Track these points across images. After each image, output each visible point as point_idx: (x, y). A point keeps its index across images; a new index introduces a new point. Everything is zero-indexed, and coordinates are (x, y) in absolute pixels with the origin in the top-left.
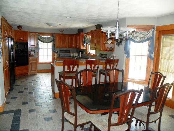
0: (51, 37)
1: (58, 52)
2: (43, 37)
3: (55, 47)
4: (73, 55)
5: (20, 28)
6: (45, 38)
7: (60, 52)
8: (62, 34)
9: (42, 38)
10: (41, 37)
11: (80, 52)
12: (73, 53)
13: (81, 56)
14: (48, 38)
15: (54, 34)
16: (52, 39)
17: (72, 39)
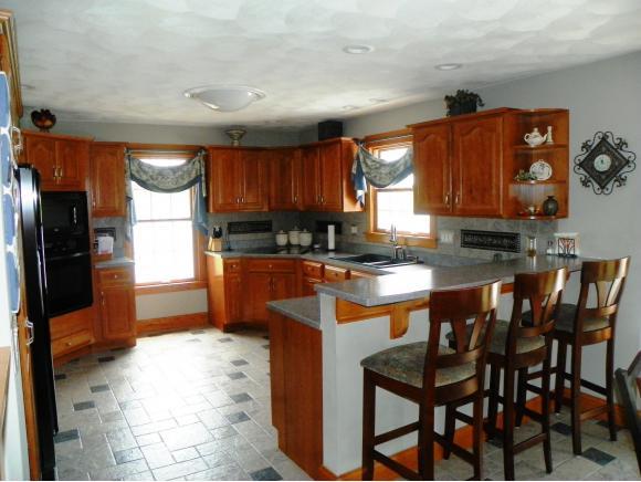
0: (189, 162)
1: (224, 232)
2: (150, 167)
3: (208, 210)
4: (289, 241)
5: (48, 123)
6: (161, 173)
7: (230, 232)
8: (237, 149)
9: (145, 172)
10: (140, 165)
11: (331, 229)
12: (286, 232)
13: (337, 243)
14: (174, 170)
15: (201, 148)
16: (193, 176)
17: (284, 169)
